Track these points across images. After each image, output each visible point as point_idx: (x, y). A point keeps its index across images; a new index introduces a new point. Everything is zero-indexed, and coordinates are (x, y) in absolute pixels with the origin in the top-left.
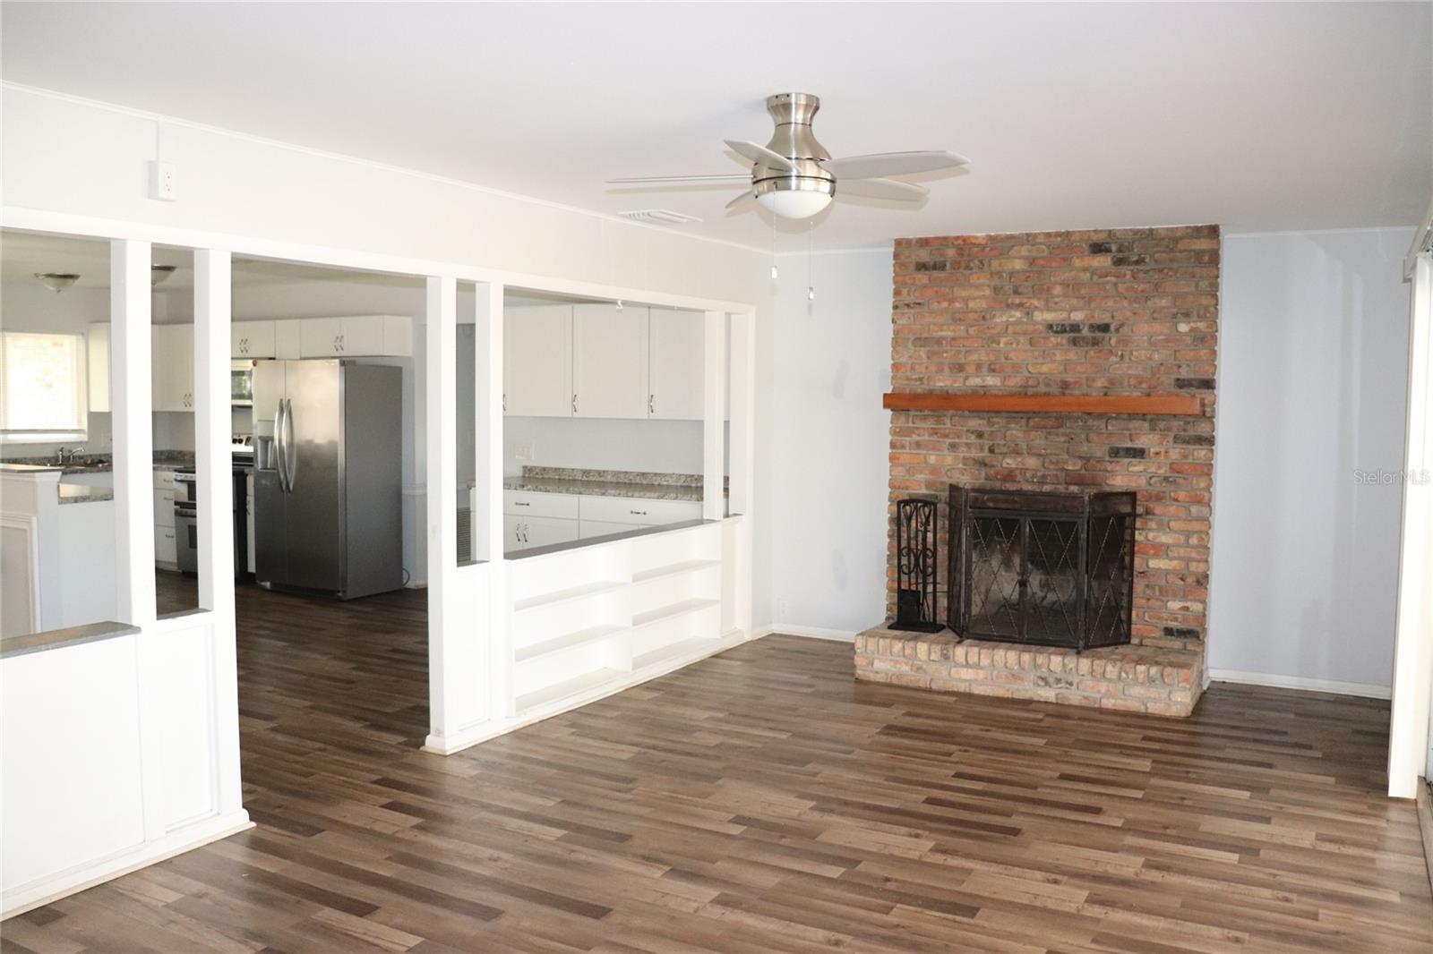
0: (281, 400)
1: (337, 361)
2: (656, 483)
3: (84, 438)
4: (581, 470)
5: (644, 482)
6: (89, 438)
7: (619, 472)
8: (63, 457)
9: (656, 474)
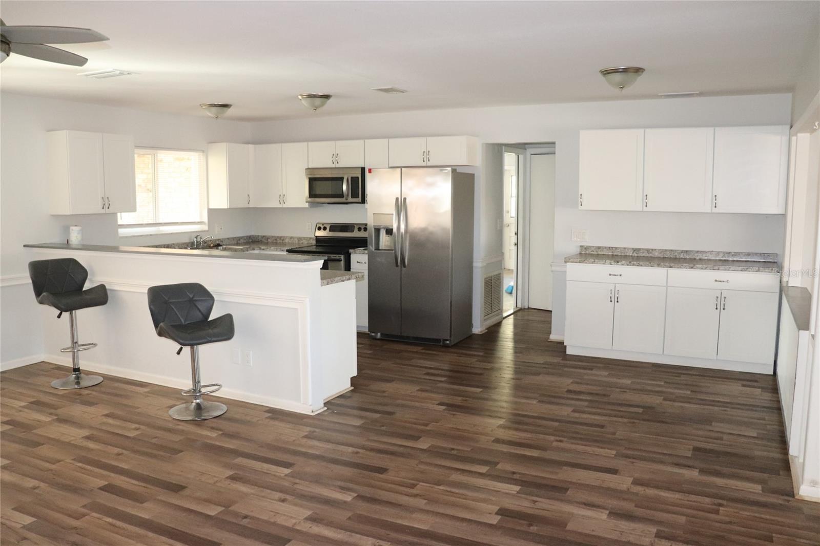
0: (397, 199)
1: (449, 169)
2: (698, 258)
3: (206, 228)
4: (633, 249)
5: (688, 257)
6: (209, 228)
7: (666, 250)
8: (197, 242)
9: (698, 252)
